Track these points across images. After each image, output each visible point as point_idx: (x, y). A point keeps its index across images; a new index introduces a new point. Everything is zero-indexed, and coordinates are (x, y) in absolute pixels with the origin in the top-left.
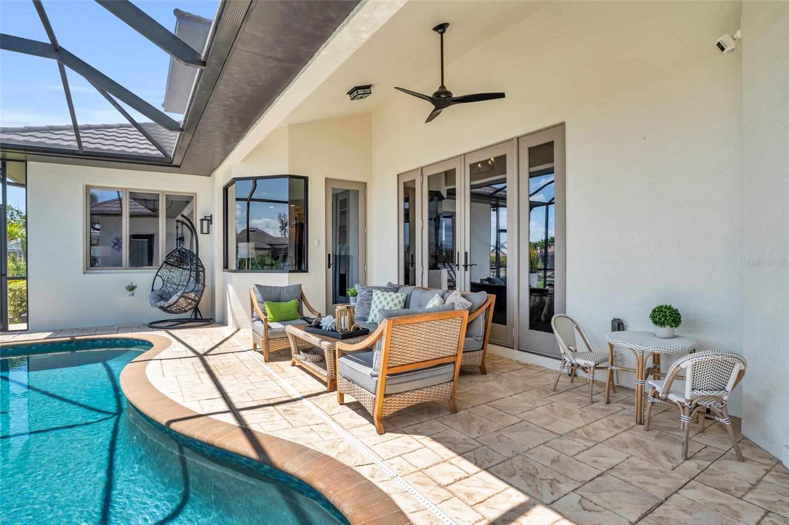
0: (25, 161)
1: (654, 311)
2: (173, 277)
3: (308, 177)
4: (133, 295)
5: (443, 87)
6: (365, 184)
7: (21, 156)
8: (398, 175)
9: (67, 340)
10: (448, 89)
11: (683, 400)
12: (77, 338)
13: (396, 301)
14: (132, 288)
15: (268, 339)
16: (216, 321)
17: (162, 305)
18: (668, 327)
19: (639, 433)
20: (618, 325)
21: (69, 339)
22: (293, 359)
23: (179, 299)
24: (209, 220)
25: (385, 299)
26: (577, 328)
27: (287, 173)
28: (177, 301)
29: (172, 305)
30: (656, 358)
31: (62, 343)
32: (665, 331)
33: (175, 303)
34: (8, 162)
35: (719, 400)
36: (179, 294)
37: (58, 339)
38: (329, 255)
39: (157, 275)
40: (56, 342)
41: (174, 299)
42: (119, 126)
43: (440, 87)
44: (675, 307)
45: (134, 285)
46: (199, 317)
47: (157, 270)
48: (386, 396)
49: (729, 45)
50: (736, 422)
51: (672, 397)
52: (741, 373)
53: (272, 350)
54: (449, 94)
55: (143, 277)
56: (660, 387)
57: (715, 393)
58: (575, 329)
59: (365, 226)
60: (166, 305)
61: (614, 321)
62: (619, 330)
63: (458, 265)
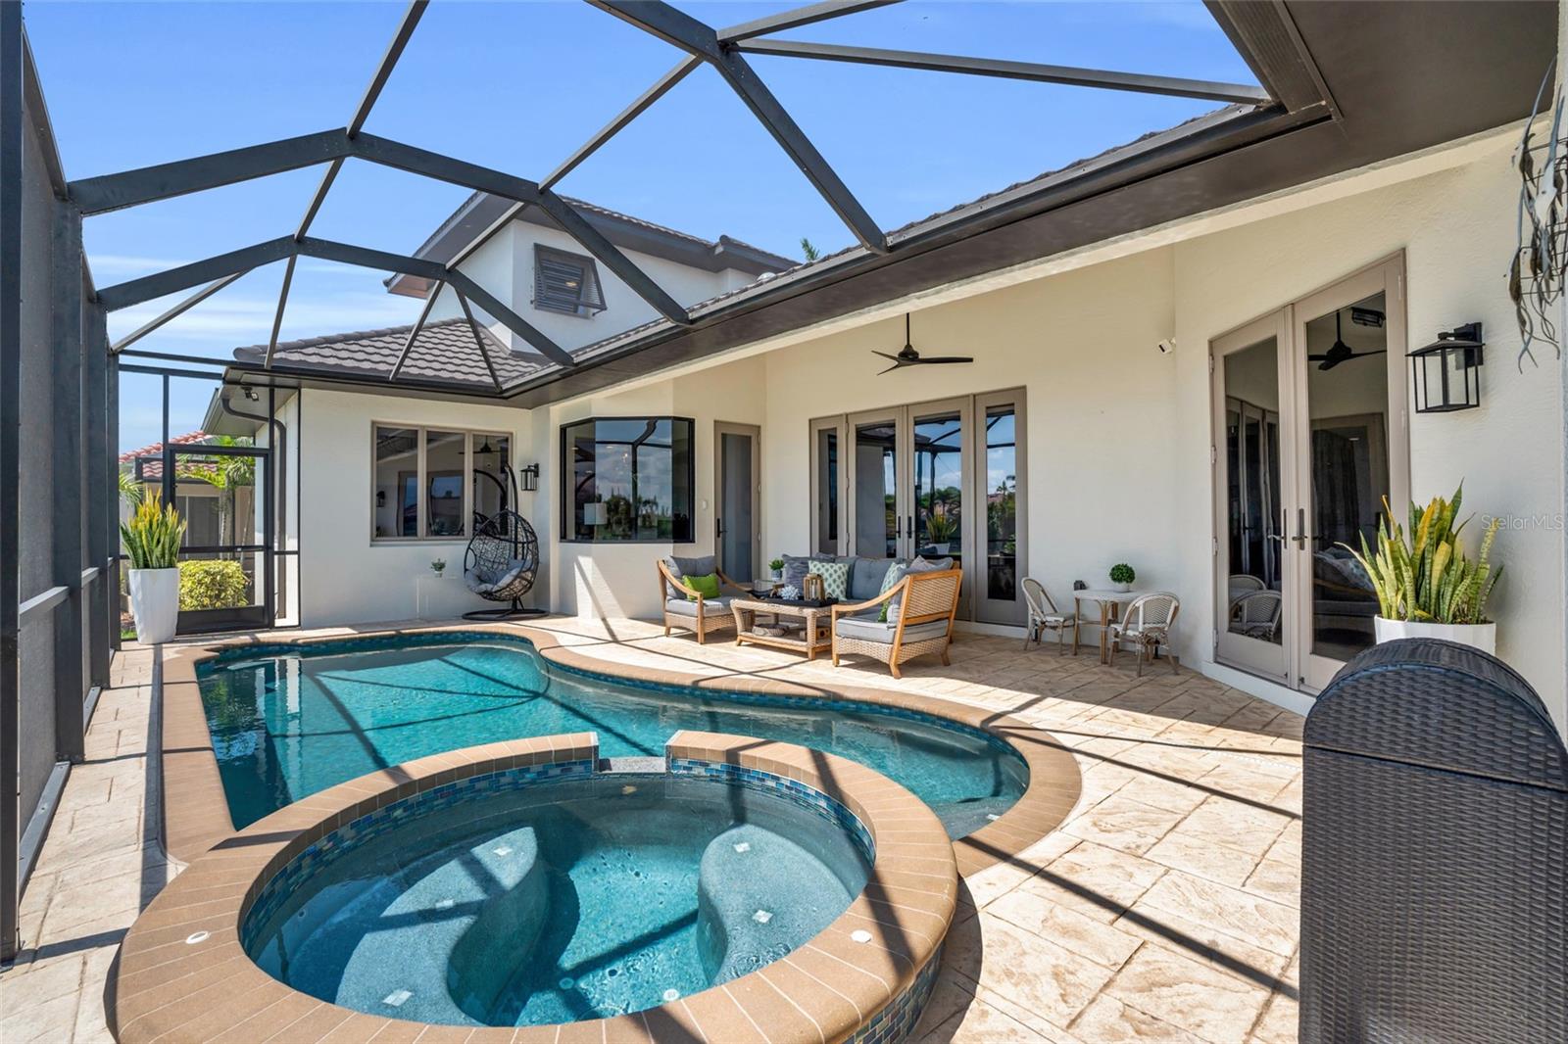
0: (298, 388)
1: (1113, 569)
2: (487, 551)
3: (694, 420)
4: (441, 575)
5: (908, 346)
6: (759, 427)
7: (292, 382)
8: (810, 421)
9: (390, 635)
10: (915, 349)
11: (1137, 633)
12: (403, 631)
13: (839, 573)
14: (440, 567)
15: (704, 618)
16: (552, 611)
17: (489, 589)
18: (1124, 583)
19: (1105, 668)
20: (1080, 585)
21: (393, 632)
22: (739, 638)
23: (515, 580)
24: (534, 471)
25: (827, 570)
26: (1043, 591)
27: (671, 414)
28: (511, 583)
29: (504, 589)
30: (1115, 606)
31: (382, 638)
32: (1122, 585)
33: (508, 586)
34: (276, 389)
35: (1161, 630)
36: (514, 572)
37: (368, 635)
38: (718, 520)
39: (469, 548)
40: (376, 637)
41: (507, 579)
42: (389, 331)
43: (906, 347)
44: (1129, 565)
45: (442, 561)
46: (519, 607)
47: (468, 542)
48: (902, 645)
49: (1168, 348)
50: (1176, 659)
51: (1130, 633)
52: (1176, 609)
53: (708, 630)
54: (916, 354)
55: (451, 551)
56: (1120, 628)
57: (1158, 625)
58: (1041, 593)
59: (759, 483)
60: (496, 588)
61: (1076, 583)
62: (1081, 589)
63: (899, 532)
